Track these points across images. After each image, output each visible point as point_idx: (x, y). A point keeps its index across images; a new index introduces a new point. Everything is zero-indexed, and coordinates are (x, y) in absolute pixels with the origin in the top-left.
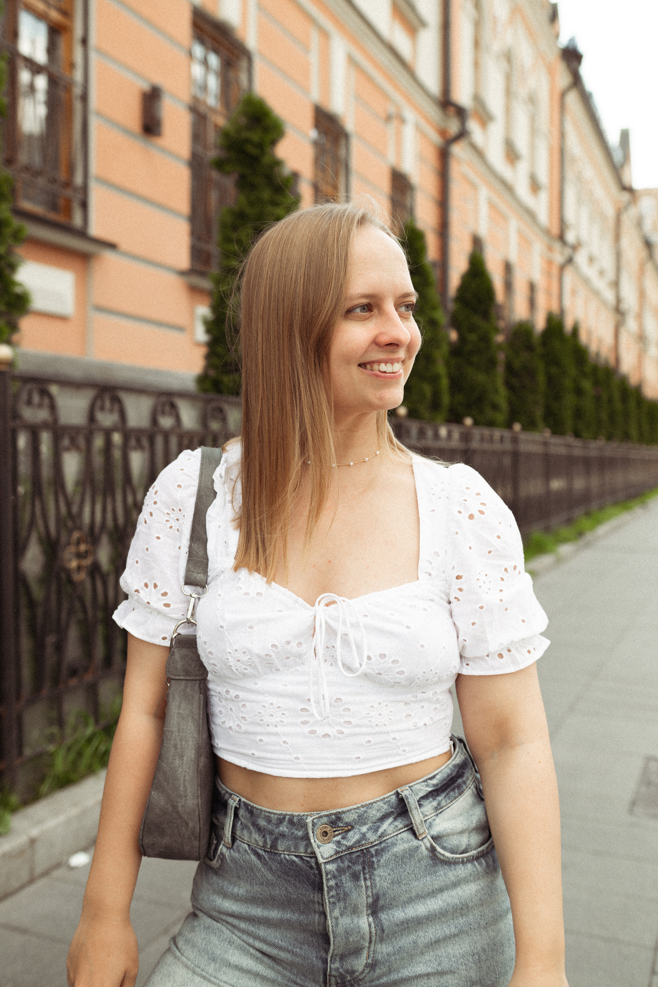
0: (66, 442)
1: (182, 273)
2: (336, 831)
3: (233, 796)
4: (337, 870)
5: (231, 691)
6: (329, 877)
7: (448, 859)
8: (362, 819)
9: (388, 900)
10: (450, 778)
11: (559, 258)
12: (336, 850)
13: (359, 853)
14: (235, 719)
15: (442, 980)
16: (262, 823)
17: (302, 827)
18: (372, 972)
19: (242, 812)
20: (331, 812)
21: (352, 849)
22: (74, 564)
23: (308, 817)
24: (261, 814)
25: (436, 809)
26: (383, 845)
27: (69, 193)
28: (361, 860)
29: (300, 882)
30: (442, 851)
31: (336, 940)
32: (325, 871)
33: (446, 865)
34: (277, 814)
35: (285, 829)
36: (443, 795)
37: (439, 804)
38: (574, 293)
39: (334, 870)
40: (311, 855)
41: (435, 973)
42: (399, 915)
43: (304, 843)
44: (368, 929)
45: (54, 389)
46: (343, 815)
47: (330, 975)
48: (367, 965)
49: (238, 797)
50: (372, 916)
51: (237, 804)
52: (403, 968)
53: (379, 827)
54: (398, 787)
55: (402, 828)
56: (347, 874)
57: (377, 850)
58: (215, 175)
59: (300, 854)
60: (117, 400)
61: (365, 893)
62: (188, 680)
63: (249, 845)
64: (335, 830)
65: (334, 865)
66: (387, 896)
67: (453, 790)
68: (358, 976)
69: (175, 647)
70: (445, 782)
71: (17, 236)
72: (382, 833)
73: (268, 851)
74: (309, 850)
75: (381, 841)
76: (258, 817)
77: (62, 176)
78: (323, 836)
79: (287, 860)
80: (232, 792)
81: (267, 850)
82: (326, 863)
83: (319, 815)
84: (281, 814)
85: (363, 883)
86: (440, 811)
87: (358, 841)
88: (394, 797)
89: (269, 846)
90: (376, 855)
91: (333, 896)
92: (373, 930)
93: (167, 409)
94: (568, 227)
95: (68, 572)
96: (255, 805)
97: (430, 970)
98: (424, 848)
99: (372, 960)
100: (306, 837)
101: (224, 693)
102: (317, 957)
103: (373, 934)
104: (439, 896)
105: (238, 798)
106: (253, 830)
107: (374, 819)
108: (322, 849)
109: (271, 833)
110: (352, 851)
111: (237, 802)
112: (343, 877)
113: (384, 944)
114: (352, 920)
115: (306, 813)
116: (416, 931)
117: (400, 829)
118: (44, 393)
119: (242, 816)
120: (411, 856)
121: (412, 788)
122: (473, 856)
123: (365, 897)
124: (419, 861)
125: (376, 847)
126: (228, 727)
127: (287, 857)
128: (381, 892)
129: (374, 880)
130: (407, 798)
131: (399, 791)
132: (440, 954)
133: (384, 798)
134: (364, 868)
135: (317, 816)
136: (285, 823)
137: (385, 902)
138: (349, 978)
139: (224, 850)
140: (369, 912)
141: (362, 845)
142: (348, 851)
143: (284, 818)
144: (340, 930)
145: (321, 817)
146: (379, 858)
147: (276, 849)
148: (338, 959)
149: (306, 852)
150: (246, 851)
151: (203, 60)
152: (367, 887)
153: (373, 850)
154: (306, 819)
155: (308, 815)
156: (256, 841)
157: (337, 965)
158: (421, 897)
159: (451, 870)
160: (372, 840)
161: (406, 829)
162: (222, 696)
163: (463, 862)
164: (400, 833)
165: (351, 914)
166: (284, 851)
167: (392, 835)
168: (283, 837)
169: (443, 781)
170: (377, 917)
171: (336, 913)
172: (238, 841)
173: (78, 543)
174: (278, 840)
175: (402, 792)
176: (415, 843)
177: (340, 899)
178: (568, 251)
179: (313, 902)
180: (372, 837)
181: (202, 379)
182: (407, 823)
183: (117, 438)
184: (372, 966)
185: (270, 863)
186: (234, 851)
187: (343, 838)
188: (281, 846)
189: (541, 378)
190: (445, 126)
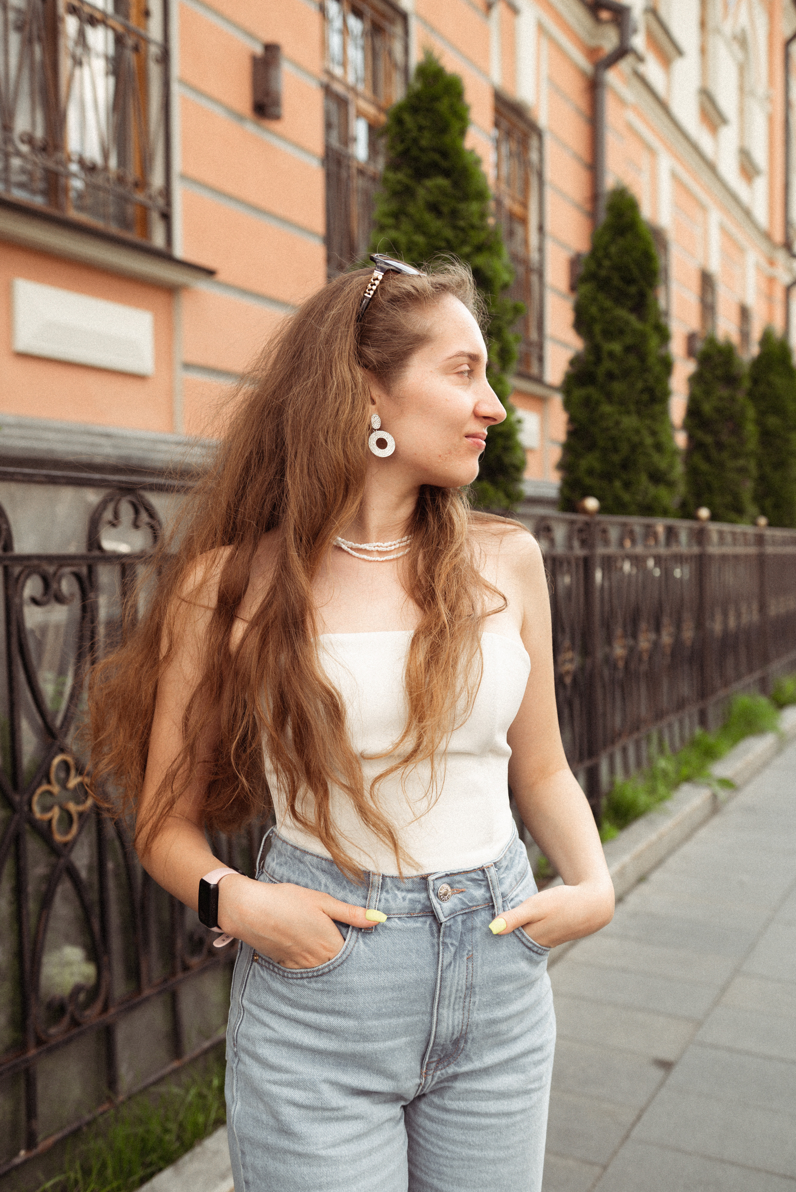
11: (783, 275)
27: (143, 197)
77: (134, 172)
151: (342, 25)
189: (751, 429)
190: (593, 43)
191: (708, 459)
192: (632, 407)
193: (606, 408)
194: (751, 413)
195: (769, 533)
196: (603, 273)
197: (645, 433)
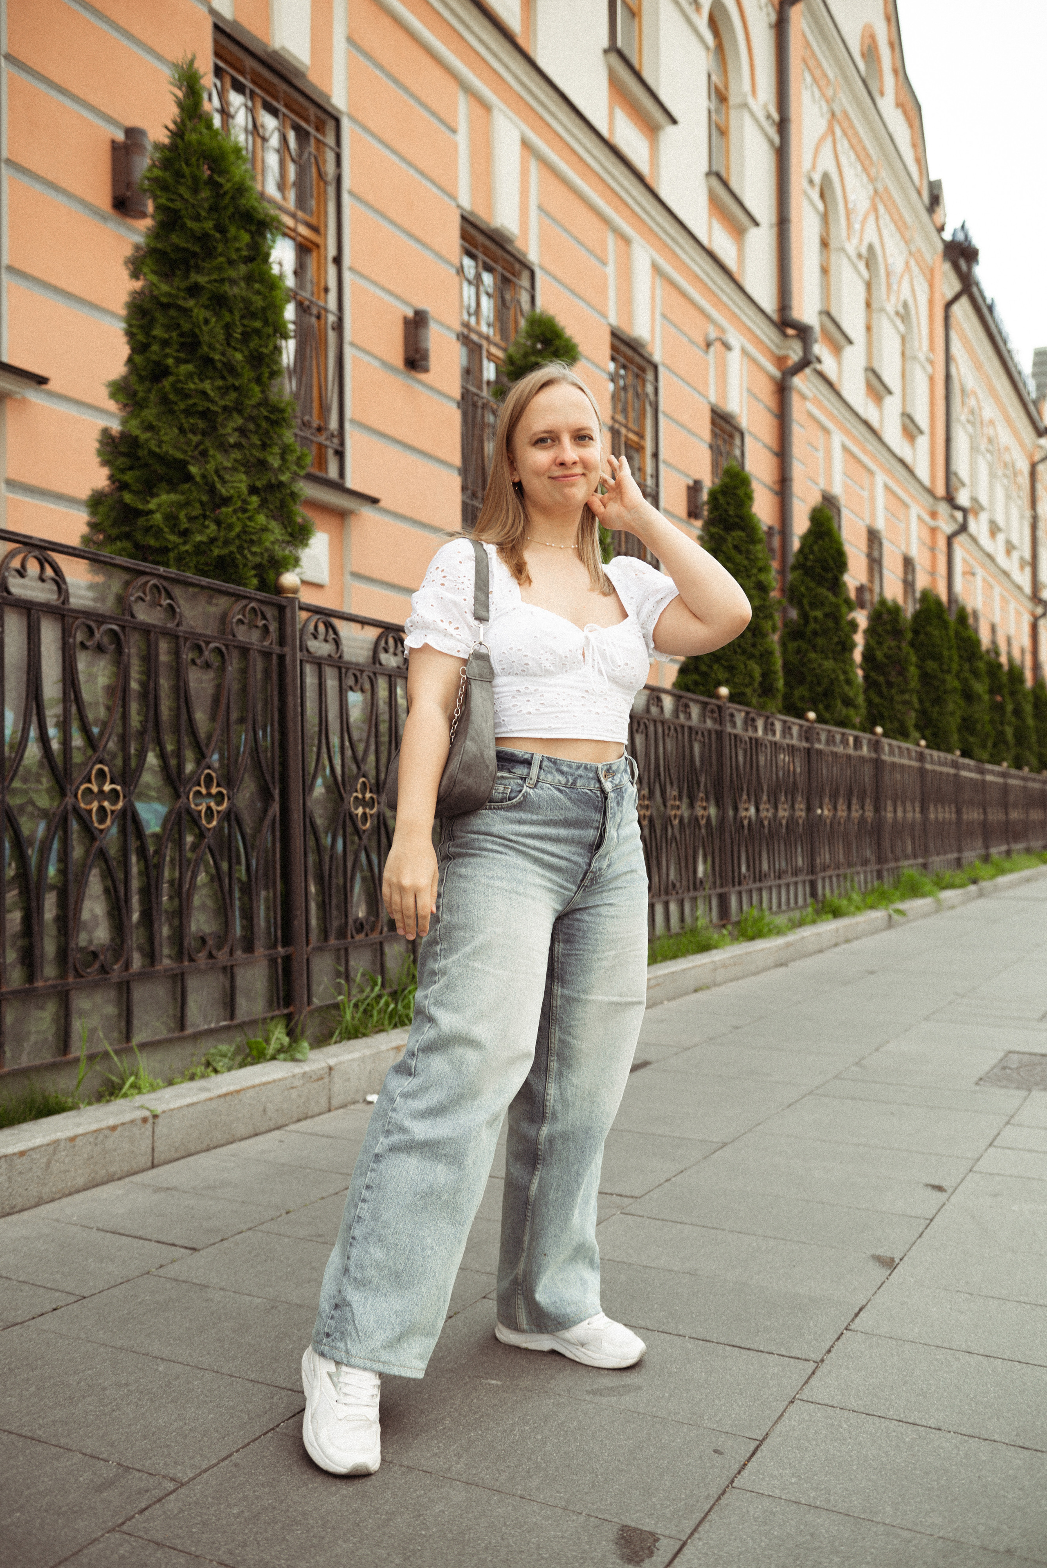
0: (350, 681)
2: (609, 774)
3: (535, 754)
8: (618, 769)
11: (946, 525)
12: (612, 786)
17: (594, 771)
19: (545, 764)
21: (617, 786)
22: (360, 810)
26: (626, 787)
27: (322, 439)
28: (620, 794)
29: (589, 807)
34: (576, 763)
35: (582, 773)
40: (598, 789)
43: (595, 781)
44: (615, 840)
46: (612, 766)
49: (542, 754)
51: (543, 758)
56: (616, 801)
59: (591, 788)
61: (619, 815)
62: (482, 681)
63: (552, 783)
72: (625, 780)
73: (568, 787)
75: (625, 784)
76: (561, 764)
77: (316, 419)
78: (605, 777)
79: (582, 793)
80: (533, 753)
84: (579, 763)
85: (620, 809)
87: (619, 783)
89: (569, 784)
91: (611, 813)
94: (958, 485)
96: (558, 759)
99: (610, 862)
100: (597, 778)
106: (557, 774)
108: (607, 784)
109: (571, 775)
115: (595, 763)
118: (329, 626)
119: (546, 766)
123: (619, 818)
127: (582, 790)
128: (623, 816)
129: (623, 808)
134: (621, 799)
136: (582, 769)
138: (598, 874)
139: (528, 789)
143: (581, 766)
147: (575, 786)
149: (595, 787)
150: (549, 788)
151: (475, 279)
154: (597, 766)
156: (558, 781)
166: (580, 787)
168: (580, 778)
171: (611, 824)
172: (542, 782)
173: (363, 790)
174: (576, 780)
177: (613, 816)
178: (959, 516)
179: (598, 823)
184: (609, 866)
185: (570, 795)
186: (538, 789)
187: (613, 779)
188: (579, 783)
189: (913, 671)
190: (782, 353)
191: (880, 694)
192: (830, 655)
193: (813, 655)
194: (914, 659)
195: (928, 751)
196: (809, 564)
197: (839, 672)
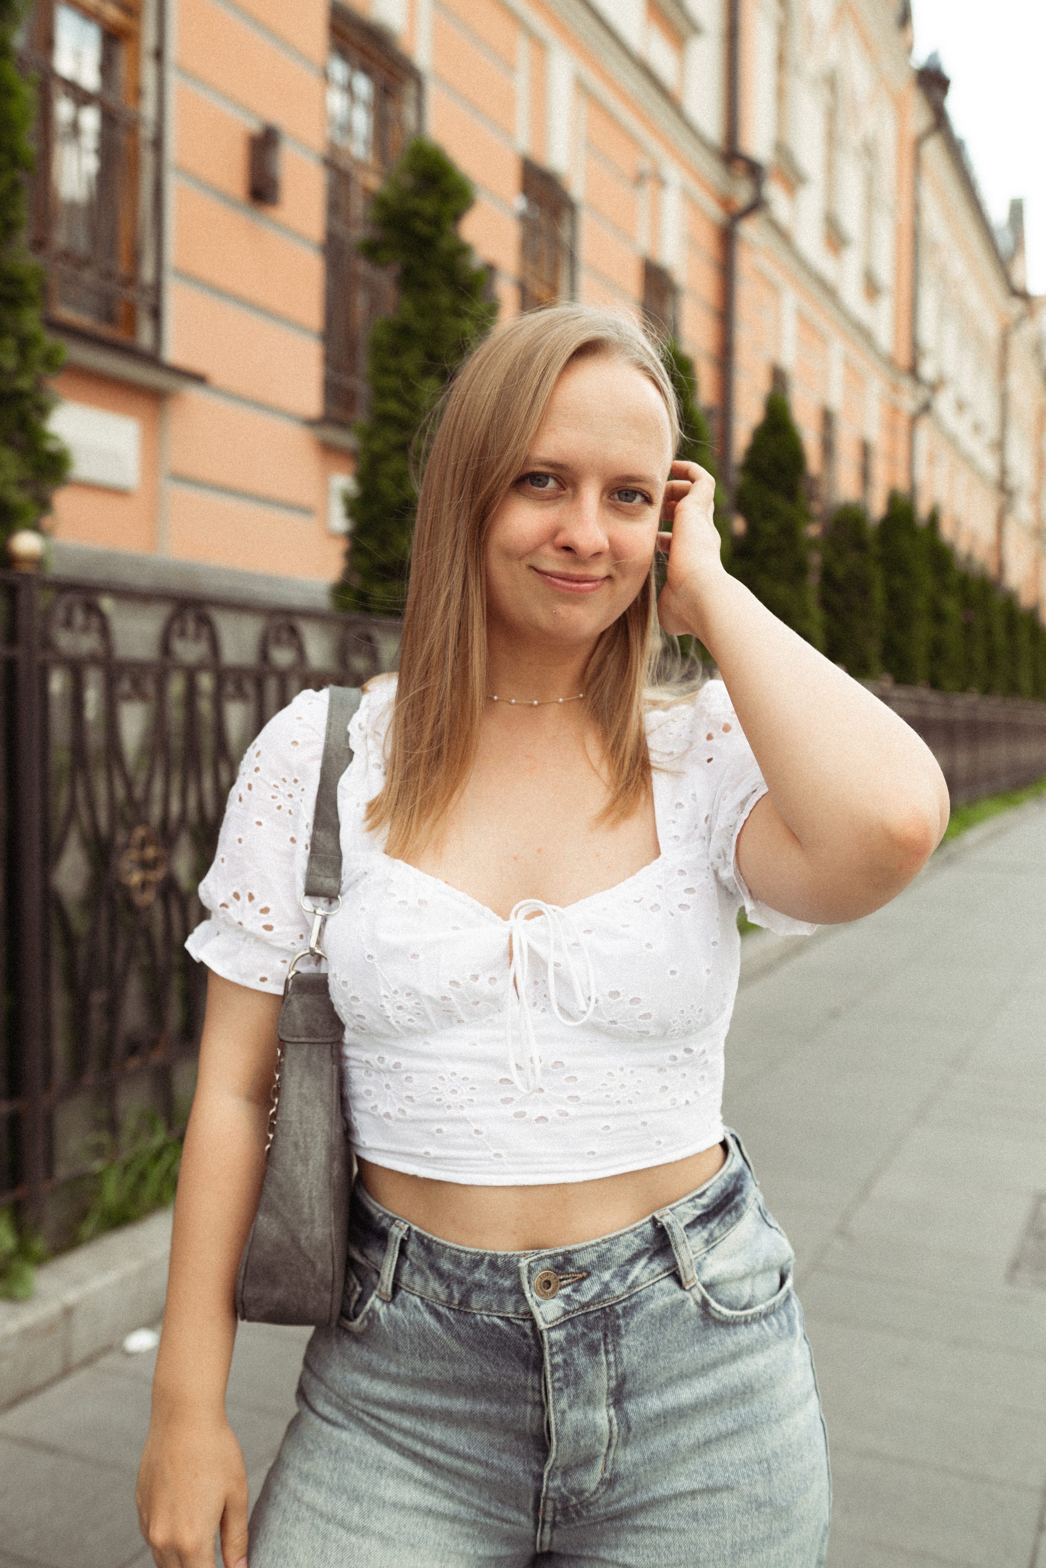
0: (125, 686)
1: (311, 423)
2: (563, 1280)
3: (397, 1221)
4: (565, 1339)
5: (387, 1058)
6: (554, 1350)
7: (725, 1319)
8: (603, 1261)
9: (638, 1382)
10: (725, 1194)
11: (909, 403)
12: (565, 1309)
13: (599, 1313)
14: (395, 1100)
15: (713, 1501)
16: (446, 1265)
17: (511, 1273)
18: (610, 1492)
19: (412, 1247)
20: (556, 1251)
21: (588, 1307)
22: (136, 878)
23: (522, 1259)
24: (444, 1252)
25: (707, 1242)
26: (633, 1300)
27: (130, 294)
28: (601, 1324)
29: (503, 1357)
30: (718, 1307)
31: (561, 1444)
32: (549, 1342)
33: (722, 1327)
34: (471, 1253)
35: (484, 1277)
36: (716, 1221)
37: (711, 1235)
38: (932, 460)
39: (562, 1340)
40: (524, 1317)
41: (704, 1490)
42: (653, 1404)
43: (514, 1298)
44: (608, 1427)
45: (107, 604)
46: (575, 1256)
47: (546, 1498)
48: (602, 1482)
49: (405, 1223)
50: (614, 1407)
51: (405, 1234)
52: (655, 1483)
53: (627, 1273)
54: (654, 1211)
55: (661, 1274)
56: (581, 1345)
57: (625, 1308)
58: (362, 267)
59: (507, 1315)
60: (205, 622)
61: (606, 1373)
62: (313, 1043)
63: (422, 1299)
64: (562, 1278)
65: (561, 1332)
66: (637, 1375)
67: (730, 1212)
68: (588, 1498)
69: (291, 992)
70: (718, 1201)
71: (51, 362)
72: (633, 1282)
73: (454, 1310)
74: (522, 1309)
75: (632, 1293)
76: (440, 1255)
77: (122, 268)
78: (544, 1287)
79: (486, 1324)
80: (395, 1216)
81: (454, 1307)
82: (549, 1330)
83: (538, 1256)
84: (477, 1254)
85: (604, 1358)
86: (713, 1244)
87: (599, 1296)
88: (649, 1227)
89: (456, 1302)
90: (624, 1315)
91: (558, 1380)
92: (615, 1428)
93: (285, 636)
94: (923, 354)
95: (126, 891)
96: (435, 1238)
97: (696, 1486)
98: (692, 1303)
99: (611, 1474)
100: (518, 1290)
101: (375, 1063)
102: (524, 1471)
103: (615, 1434)
104: (711, 1374)
105: (407, 1226)
106: (431, 1276)
107: (622, 1261)
108: (543, 1308)
109: (461, 1282)
110: (589, 1310)
111: (404, 1231)
112: (575, 1349)
113: (628, 1450)
114: (585, 1414)
115: (517, 1253)
116: (676, 1428)
117: (657, 1275)
118: (92, 609)
119: (413, 1253)
120: (675, 1315)
121: (676, 1211)
122: (760, 1313)
123: (605, 1380)
124: (685, 1322)
125: (624, 1304)
126: (382, 1114)
127: (485, 1318)
128: (628, 1371)
129: (620, 1353)
130: (670, 1227)
131: (657, 1216)
132: (711, 1462)
133: (636, 1229)
134: (605, 1335)
135: (536, 1257)
136: (483, 1267)
137: (634, 1386)
138: (574, 1501)
139: (378, 1304)
140: (611, 1401)
141: (604, 1301)
142: (583, 1309)
143: (482, 1260)
144: (568, 1429)
145: (541, 1259)
146: (628, 1320)
147: (469, 1306)
148: (559, 1473)
149: (516, 1312)
150: (416, 1307)
151: (346, 85)
152: (609, 1364)
153: (619, 1309)
154: (518, 1261)
155: (519, 1256)
156: (435, 1292)
157: (557, 1482)
158: (684, 1376)
159: (730, 1336)
160: (617, 1293)
161: (666, 1274)
162: (372, 1066)
163: (746, 1322)
164: (658, 1281)
165: (584, 1405)
166: (481, 1310)
167: (647, 1285)
168: (480, 1289)
169: (715, 1200)
170: (621, 1409)
171: (563, 1404)
172: (403, 1292)
173: (143, 844)
174: (472, 1293)
175: (662, 1217)
176: (680, 1295)
177: (569, 1383)
178: (922, 394)
179: (525, 1388)
180: (618, 1288)
181: (340, 590)
182: (667, 1264)
183: (206, 682)
184: (610, 1482)
185: (457, 1327)
186: (397, 1307)
187: (574, 1291)
188: (477, 1301)
189: (878, 594)
194: (879, 576)
